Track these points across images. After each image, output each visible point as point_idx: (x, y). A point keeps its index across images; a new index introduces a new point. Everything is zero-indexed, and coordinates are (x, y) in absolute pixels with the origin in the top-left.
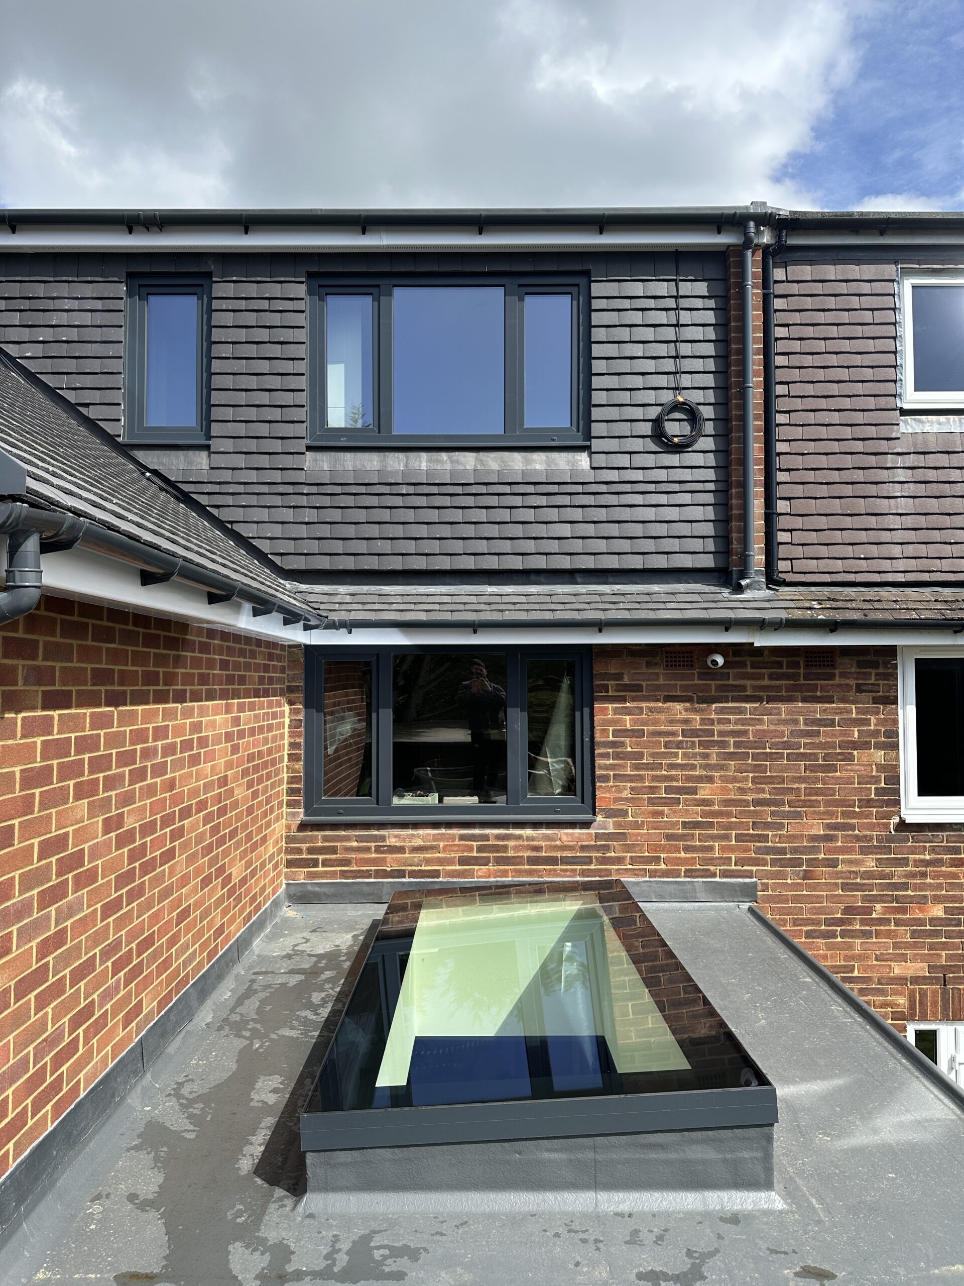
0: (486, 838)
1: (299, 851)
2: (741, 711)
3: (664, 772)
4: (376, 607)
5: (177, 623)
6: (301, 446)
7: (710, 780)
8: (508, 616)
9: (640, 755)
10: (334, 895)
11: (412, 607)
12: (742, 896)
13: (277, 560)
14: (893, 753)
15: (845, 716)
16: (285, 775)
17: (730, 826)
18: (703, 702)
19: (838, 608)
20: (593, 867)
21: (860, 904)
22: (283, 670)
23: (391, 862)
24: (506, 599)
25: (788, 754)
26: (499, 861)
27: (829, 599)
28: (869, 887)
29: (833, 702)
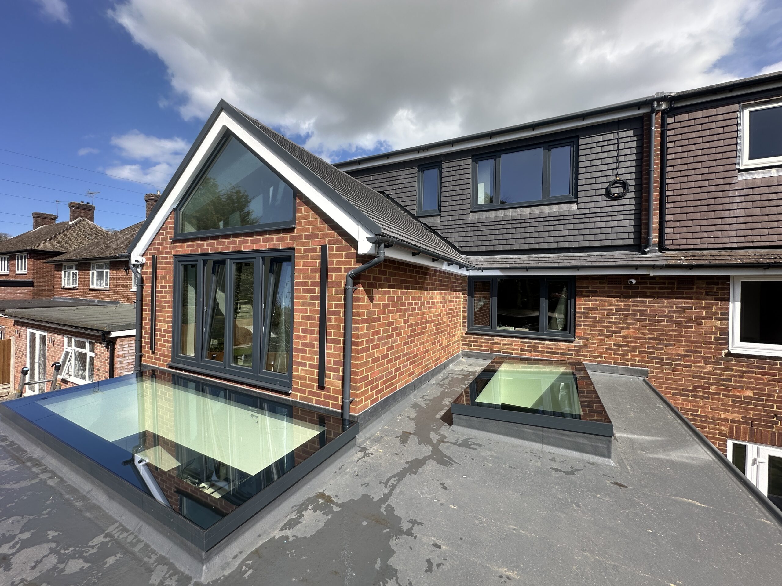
0: (531, 343)
1: (466, 341)
2: (643, 302)
3: (606, 324)
4: (491, 263)
5: (425, 268)
6: (469, 211)
7: (628, 328)
8: (540, 265)
9: (596, 318)
10: (477, 356)
11: (504, 262)
12: (641, 374)
13: (460, 249)
14: (726, 323)
15: (699, 305)
16: (461, 317)
17: (636, 347)
18: (625, 298)
19: (695, 259)
20: (573, 357)
21: (703, 385)
22: (461, 284)
23: (496, 348)
24: (540, 259)
25: (667, 320)
26: (535, 351)
27: (691, 256)
28: (708, 378)
29: (692, 299)
